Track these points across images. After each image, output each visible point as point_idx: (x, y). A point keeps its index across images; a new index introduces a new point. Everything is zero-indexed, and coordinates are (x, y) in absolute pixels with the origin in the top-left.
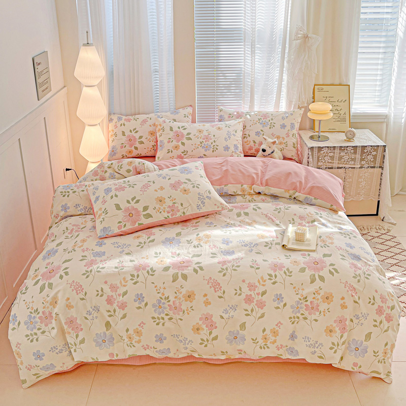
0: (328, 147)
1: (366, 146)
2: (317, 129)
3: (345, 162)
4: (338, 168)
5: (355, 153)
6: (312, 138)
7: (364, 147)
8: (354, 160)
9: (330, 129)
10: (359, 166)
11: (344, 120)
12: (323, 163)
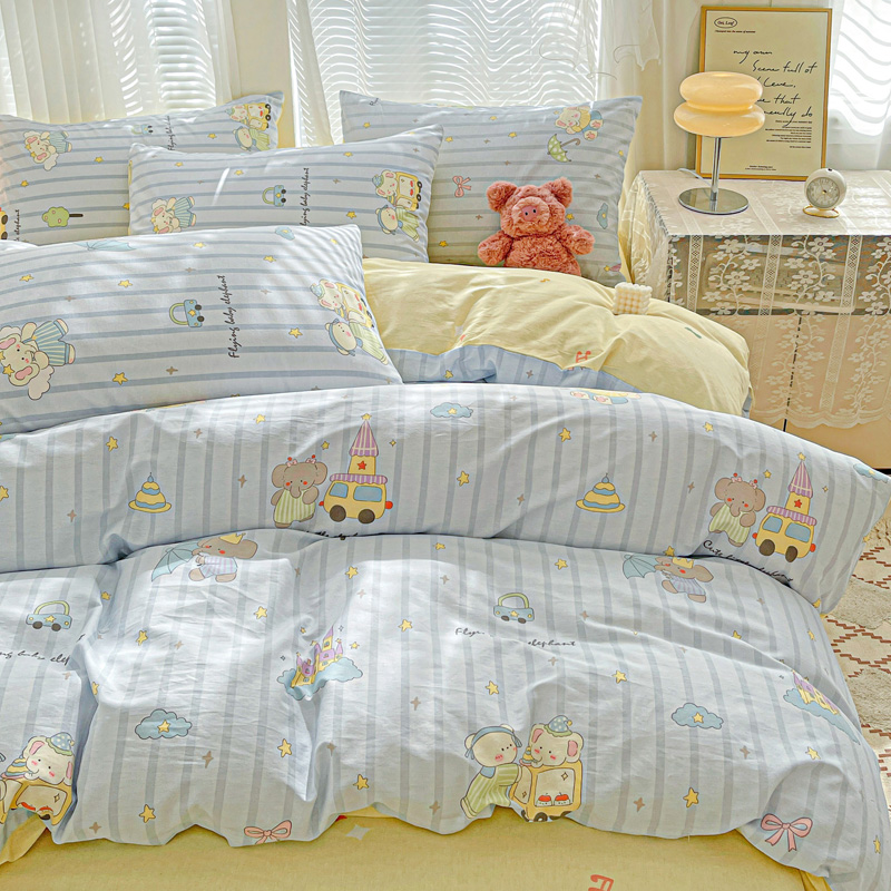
0: (741, 239)
1: (881, 238)
2: (707, 167)
3: (801, 295)
4: (776, 312)
5: (840, 260)
6: (687, 199)
7: (872, 241)
8: (835, 285)
9: (753, 167)
10: (851, 309)
11: (804, 135)
12: (723, 293)
